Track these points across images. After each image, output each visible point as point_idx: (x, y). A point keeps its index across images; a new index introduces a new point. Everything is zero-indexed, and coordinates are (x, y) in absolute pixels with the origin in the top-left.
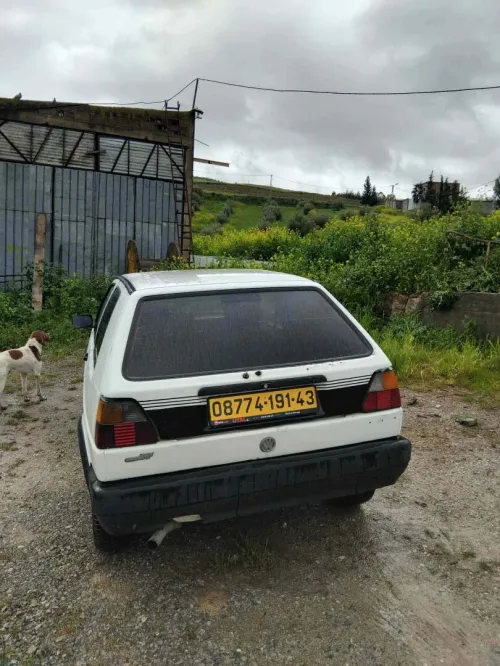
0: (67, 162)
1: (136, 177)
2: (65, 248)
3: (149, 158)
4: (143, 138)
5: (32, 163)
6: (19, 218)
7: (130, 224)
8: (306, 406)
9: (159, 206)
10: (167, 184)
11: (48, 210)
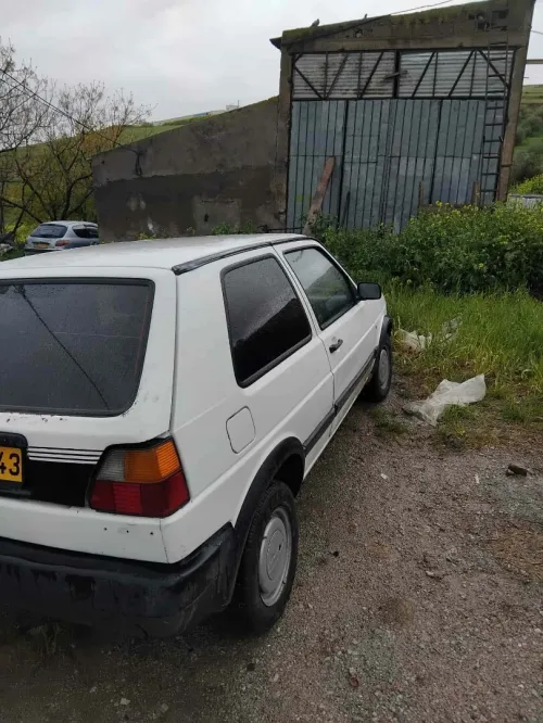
0: (362, 93)
1: (442, 98)
2: (353, 195)
3: (462, 71)
4: (455, 45)
5: (325, 99)
6: (309, 164)
7: (430, 161)
9: (469, 133)
10: (482, 104)
11: (338, 152)
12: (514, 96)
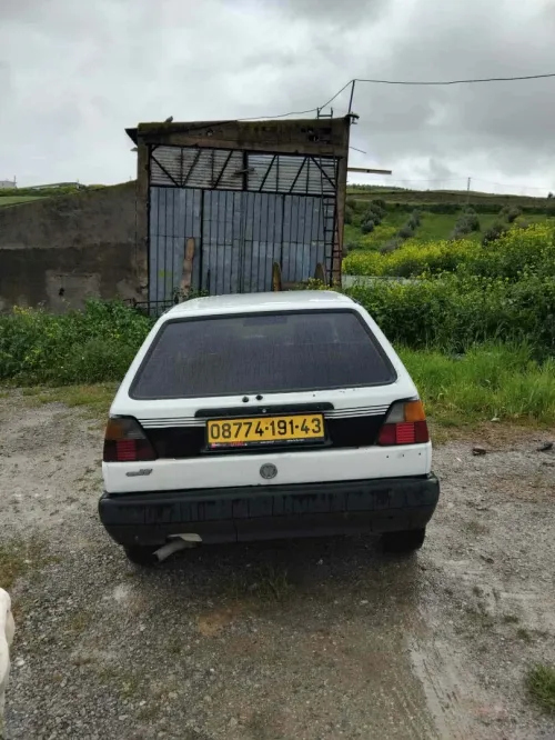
0: (215, 184)
1: (285, 194)
2: (213, 273)
3: (299, 173)
4: (293, 151)
5: (183, 187)
6: (169, 243)
7: (278, 246)
8: (311, 434)
9: (308, 224)
10: (317, 200)
11: (197, 234)
12: (340, 195)
